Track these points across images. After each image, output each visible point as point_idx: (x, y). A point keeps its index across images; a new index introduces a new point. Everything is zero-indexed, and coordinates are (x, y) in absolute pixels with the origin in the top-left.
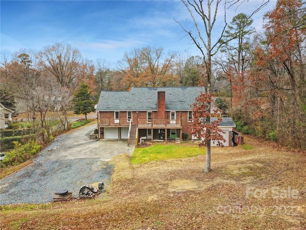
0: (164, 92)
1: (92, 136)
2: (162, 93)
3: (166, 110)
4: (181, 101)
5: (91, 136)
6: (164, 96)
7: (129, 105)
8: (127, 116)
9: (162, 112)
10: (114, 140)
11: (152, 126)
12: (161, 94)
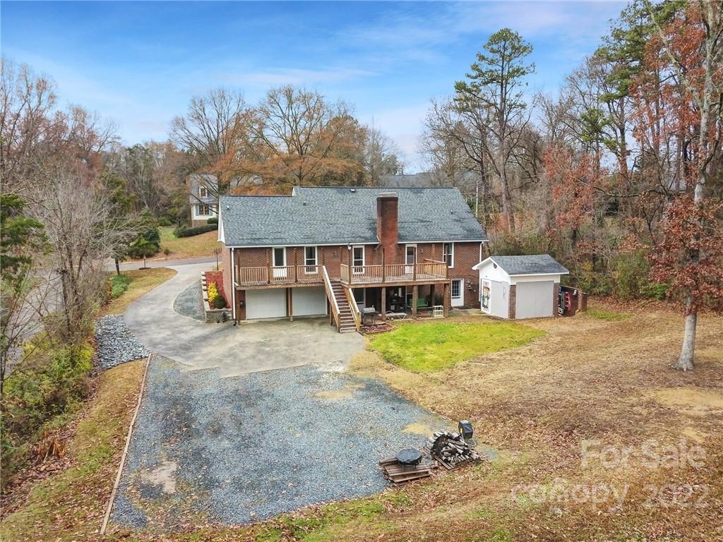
0: (396, 199)
1: (215, 314)
2: (392, 202)
3: (399, 243)
4: (422, 221)
5: (212, 314)
6: (395, 208)
7: (307, 231)
8: (305, 259)
9: (391, 246)
10: (274, 320)
11: (384, 280)
12: (389, 202)
